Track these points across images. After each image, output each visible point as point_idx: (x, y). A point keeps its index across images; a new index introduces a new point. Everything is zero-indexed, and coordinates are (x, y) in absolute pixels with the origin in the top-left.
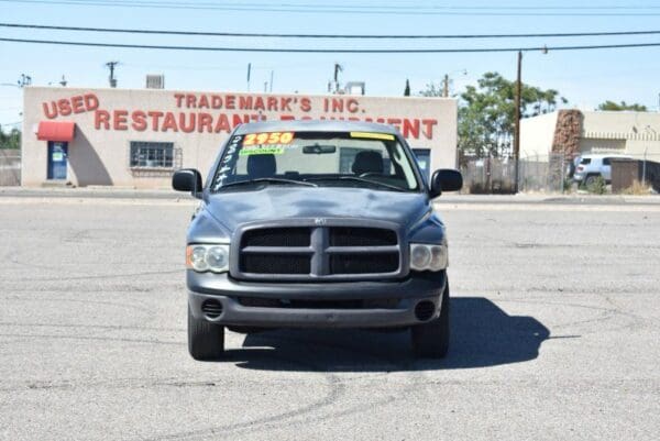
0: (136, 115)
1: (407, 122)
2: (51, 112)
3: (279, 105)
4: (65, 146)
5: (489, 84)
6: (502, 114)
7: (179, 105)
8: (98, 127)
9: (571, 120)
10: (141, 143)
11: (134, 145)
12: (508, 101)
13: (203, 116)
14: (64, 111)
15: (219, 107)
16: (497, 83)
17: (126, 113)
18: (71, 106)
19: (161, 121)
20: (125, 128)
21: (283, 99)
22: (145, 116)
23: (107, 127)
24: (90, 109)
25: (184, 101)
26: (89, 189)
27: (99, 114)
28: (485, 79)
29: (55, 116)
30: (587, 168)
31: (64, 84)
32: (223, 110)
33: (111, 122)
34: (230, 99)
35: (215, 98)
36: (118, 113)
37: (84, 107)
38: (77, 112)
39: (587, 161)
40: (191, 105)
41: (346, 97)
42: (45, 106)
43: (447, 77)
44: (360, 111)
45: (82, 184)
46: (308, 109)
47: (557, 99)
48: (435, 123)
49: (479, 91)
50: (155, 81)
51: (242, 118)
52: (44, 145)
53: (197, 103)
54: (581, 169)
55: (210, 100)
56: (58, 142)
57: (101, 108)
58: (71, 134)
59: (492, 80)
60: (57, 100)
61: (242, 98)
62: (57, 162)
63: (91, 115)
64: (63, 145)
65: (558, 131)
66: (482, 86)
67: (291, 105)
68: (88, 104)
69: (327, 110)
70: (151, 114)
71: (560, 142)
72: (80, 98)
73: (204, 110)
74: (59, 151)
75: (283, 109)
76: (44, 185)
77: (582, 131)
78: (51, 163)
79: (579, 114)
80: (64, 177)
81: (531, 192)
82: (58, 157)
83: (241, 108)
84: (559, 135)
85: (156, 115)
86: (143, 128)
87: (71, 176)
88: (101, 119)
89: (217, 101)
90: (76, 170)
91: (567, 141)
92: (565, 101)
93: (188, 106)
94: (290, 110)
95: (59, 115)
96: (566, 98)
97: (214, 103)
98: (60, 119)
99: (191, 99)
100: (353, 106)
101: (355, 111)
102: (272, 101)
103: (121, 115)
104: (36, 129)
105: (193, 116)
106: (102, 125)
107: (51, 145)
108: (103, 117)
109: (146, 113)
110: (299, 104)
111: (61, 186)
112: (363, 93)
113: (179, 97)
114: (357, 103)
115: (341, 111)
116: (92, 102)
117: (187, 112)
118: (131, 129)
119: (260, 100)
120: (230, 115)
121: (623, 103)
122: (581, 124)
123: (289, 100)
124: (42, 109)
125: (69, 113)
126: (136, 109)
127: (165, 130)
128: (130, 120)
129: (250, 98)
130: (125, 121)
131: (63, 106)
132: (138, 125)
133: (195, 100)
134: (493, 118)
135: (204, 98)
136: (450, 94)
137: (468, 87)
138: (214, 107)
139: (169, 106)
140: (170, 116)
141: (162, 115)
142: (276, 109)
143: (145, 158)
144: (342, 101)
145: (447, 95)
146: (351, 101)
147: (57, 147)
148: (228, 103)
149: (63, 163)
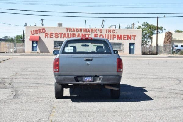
0: (56, 34)
1: (128, 36)
2: (33, 33)
3: (94, 31)
4: (37, 42)
5: (145, 25)
6: (148, 33)
7: (67, 31)
8: (45, 37)
9: (169, 35)
10: (57, 41)
11: (55, 42)
12: (150, 30)
13: (73, 34)
14: (37, 33)
15: (78, 32)
16: (147, 25)
17: (53, 33)
18: (38, 31)
19: (62, 35)
20: (53, 37)
21: (95, 30)
22: (58, 34)
23: (48, 37)
24: (43, 32)
25: (68, 30)
26: (44, 54)
27: (46, 34)
28: (143, 24)
29: (34, 34)
30: (177, 48)
31: (36, 25)
32: (79, 33)
33: (49, 36)
34: (81, 29)
35: (77, 29)
36: (51, 33)
37: (42, 32)
38: (40, 33)
39: (177, 46)
40: (70, 31)
41: (111, 29)
42: (31, 31)
43: (133, 23)
44: (115, 33)
45: (41, 52)
46: (102, 32)
47: (163, 29)
48: (136, 36)
49: (142, 27)
50: (60, 25)
51: (84, 35)
52: (31, 42)
53: (72, 31)
54: (175, 48)
55: (75, 30)
56: (35, 41)
57: (46, 32)
58: (38, 39)
59: (145, 24)
60: (34, 30)
61: (84, 29)
62: (35, 46)
63: (44, 34)
64: (36, 42)
65: (165, 38)
66: (143, 26)
67: (97, 31)
68: (43, 31)
69: (107, 33)
70: (60, 34)
71: (166, 41)
72: (41, 29)
73: (74, 32)
74: (35, 44)
75: (95, 32)
76: (31, 53)
77: (172, 38)
78: (33, 47)
79: (171, 33)
80: (36, 51)
81: (162, 54)
82: (35, 45)
83: (84, 32)
84: (166, 39)
85: (61, 34)
86: (58, 37)
87: (38, 50)
88: (46, 35)
89: (77, 30)
90: (40, 48)
91: (167, 41)
92: (165, 30)
93: (70, 32)
94: (97, 32)
95: (35, 34)
96: (165, 29)
97: (76, 30)
98: (35, 35)
99: (70, 30)
100: (114, 31)
101: (114, 33)
102: (92, 30)
103: (51, 34)
104: (29, 38)
105: (71, 34)
106: (47, 36)
107: (33, 42)
108: (47, 34)
109: (58, 33)
110: (99, 31)
111: (36, 53)
112: (115, 28)
113: (67, 29)
114: (115, 31)
115: (111, 33)
116: (44, 30)
117: (69, 33)
118: (54, 37)
119: (89, 30)
120: (81, 34)
121: (181, 30)
122: (172, 36)
123: (97, 30)
124: (30, 32)
125: (38, 33)
126: (56, 32)
127: (63, 38)
128: (54, 35)
129: (86, 29)
130: (53, 35)
131: (36, 32)
132: (56, 36)
133: (71, 30)
134: (146, 34)
135: (74, 29)
136: (134, 28)
137: (139, 26)
138: (77, 32)
139: (64, 31)
140: (65, 34)
141: (62, 34)
142: (93, 32)
143: (58, 45)
144: (111, 30)
145: (133, 28)
146: (113, 30)
147: (34, 43)
148: (80, 31)
149: (36, 47)
